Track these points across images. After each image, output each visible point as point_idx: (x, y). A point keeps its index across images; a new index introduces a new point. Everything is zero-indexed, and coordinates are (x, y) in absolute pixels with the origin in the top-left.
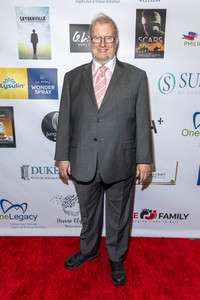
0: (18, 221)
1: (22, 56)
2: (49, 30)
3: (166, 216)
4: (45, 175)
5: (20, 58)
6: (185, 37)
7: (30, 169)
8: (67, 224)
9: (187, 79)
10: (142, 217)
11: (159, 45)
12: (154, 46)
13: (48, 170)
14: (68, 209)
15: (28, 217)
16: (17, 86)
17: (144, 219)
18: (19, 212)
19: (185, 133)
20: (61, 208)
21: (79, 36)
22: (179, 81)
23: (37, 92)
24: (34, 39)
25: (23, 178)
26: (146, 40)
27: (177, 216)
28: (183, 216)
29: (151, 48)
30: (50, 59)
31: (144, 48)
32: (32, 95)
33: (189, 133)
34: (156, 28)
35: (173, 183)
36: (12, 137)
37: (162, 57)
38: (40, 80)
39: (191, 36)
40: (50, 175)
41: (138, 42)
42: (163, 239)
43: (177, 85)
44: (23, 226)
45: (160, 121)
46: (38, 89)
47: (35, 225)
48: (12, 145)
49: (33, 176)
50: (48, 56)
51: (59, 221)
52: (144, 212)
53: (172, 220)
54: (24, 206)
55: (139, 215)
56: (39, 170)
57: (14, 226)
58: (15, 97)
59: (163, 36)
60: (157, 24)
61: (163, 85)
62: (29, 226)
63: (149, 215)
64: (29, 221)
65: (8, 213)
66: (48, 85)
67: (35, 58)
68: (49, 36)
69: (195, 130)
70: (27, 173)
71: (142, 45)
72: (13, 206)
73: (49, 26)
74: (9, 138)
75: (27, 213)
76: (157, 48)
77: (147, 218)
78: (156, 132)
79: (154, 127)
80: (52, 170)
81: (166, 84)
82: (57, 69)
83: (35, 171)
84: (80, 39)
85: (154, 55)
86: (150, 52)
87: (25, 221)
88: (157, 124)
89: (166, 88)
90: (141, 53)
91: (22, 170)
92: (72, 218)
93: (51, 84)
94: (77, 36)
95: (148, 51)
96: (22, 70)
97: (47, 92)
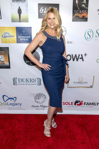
1: (13, 21)
2: (27, 7)
3: (88, 104)
4: (26, 83)
5: (12, 22)
7: (17, 80)
8: (37, 108)
10: (75, 104)
11: (85, 15)
13: (27, 80)
14: (37, 100)
15: (17, 104)
16: (11, 36)
18: (12, 102)
19: (98, 61)
20: (34, 100)
21: (43, 10)
23: (21, 40)
25: (14, 84)
26: (78, 12)
27: (93, 104)
28: (96, 104)
29: (81, 16)
30: (28, 22)
32: (18, 41)
34: (83, 5)
35: (91, 87)
36: (8, 63)
40: (28, 83)
41: (74, 13)
43: (94, 36)
44: (14, 109)
46: (22, 38)
47: (20, 109)
48: (9, 67)
49: (19, 83)
50: (26, 21)
51: (33, 106)
52: (77, 102)
53: (91, 106)
54: (15, 99)
55: (74, 103)
56: (22, 80)
57: (10, 109)
58: (10, 42)
60: (84, 4)
62: (17, 109)
63: (79, 104)
65: (6, 102)
66: (26, 35)
67: (20, 21)
68: (27, 10)
71: (76, 15)
72: (9, 99)
73: (27, 5)
74: (7, 63)
75: (16, 102)
76: (84, 16)
77: (78, 105)
78: (83, 61)
79: (82, 58)
80: (29, 80)
81: (89, 35)
82: (31, 27)
83: (20, 81)
84: (44, 11)
85: (82, 20)
86: (80, 18)
87: (15, 106)
88: (84, 56)
89: (89, 37)
90: (76, 19)
91: (14, 80)
92: (39, 105)
93: (28, 35)
94: (42, 9)
95: (79, 18)
96: (13, 28)
97: (26, 40)
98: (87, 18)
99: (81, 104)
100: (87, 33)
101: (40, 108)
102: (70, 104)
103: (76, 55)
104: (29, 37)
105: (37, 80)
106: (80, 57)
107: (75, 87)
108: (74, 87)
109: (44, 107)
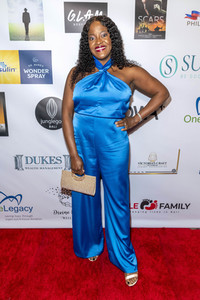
0: (13, 213)
1: (13, 37)
2: (42, 9)
3: (167, 206)
4: (40, 165)
5: (11, 39)
6: (188, 16)
7: (24, 159)
8: (65, 215)
9: (189, 61)
10: (142, 208)
11: (160, 25)
12: (155, 25)
13: (43, 160)
15: (23, 209)
16: (8, 70)
17: (145, 210)
18: (14, 204)
19: (188, 119)
20: (58, 199)
21: (74, 15)
22: (181, 64)
23: (30, 77)
24: (26, 18)
25: (17, 168)
27: (179, 206)
28: (184, 206)
29: (152, 28)
30: (44, 40)
31: (144, 28)
32: (24, 80)
33: (191, 119)
34: (157, 6)
35: (174, 172)
36: (4, 125)
37: (164, 38)
39: (194, 16)
40: (45, 165)
41: (137, 21)
42: (163, 230)
43: (179, 68)
44: (18, 218)
45: (161, 107)
46: (31, 73)
47: (31, 218)
49: (27, 166)
50: (41, 37)
51: (56, 212)
52: (145, 203)
53: (174, 210)
54: (19, 198)
55: (139, 206)
56: (34, 160)
57: (8, 218)
59: (165, 15)
60: (158, 2)
61: (165, 68)
62: (24, 218)
63: (149, 206)
64: (24, 213)
65: (2, 205)
66: (41, 68)
67: (27, 39)
68: (42, 15)
69: (198, 116)
70: (21, 163)
71: (142, 25)
72: (7, 198)
73: (42, 5)
75: (23, 205)
76: (157, 29)
77: (147, 208)
78: (157, 119)
79: (155, 114)
80: (48, 160)
81: (168, 67)
82: (50, 52)
83: (29, 161)
84: (75, 18)
85: (154, 36)
86: (151, 32)
87: (20, 213)
88: (158, 110)
89: (168, 71)
90: (141, 33)
91: (16, 160)
92: (69, 209)
93: (45, 68)
94: (72, 14)
95: (149, 32)
96: (13, 52)
97: (40, 76)
99: (153, 207)
100: (164, 63)
101: (70, 215)
102: (132, 206)
104: (47, 71)
105: (63, 159)
107: (143, 173)
108: (139, 173)
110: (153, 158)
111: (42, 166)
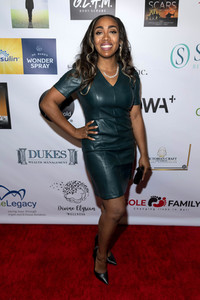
0: (16, 208)
1: (16, 24)
3: (176, 203)
5: (14, 27)
7: (27, 153)
8: (69, 211)
10: (150, 204)
12: (167, 12)
13: (47, 154)
14: (69, 196)
15: (26, 204)
16: (10, 59)
17: (153, 207)
18: (17, 198)
20: (62, 195)
21: (80, 1)
22: (194, 53)
23: (33, 66)
25: (20, 162)
27: (188, 204)
28: (194, 204)
29: (163, 14)
30: (48, 27)
31: (155, 15)
32: (27, 70)
35: (184, 168)
36: (6, 117)
38: (37, 52)
40: (49, 159)
41: (148, 7)
43: (191, 58)
44: (22, 214)
45: (171, 99)
46: (35, 63)
47: (34, 213)
49: (31, 160)
50: (45, 25)
51: (60, 208)
52: (153, 199)
53: (183, 207)
54: (22, 193)
55: (147, 203)
56: (37, 154)
57: (11, 213)
58: (8, 72)
61: (176, 58)
62: (28, 213)
63: (157, 203)
64: (28, 208)
65: (4, 200)
66: (45, 57)
67: (30, 26)
70: (24, 156)
71: (153, 11)
72: (10, 192)
75: (26, 200)
78: (167, 111)
79: (165, 106)
80: (52, 154)
81: (179, 57)
82: (54, 40)
84: (82, 4)
85: (165, 23)
86: (162, 19)
87: (23, 208)
88: (168, 102)
89: (179, 61)
90: (151, 20)
91: (19, 154)
92: (74, 205)
93: (49, 57)
95: (160, 19)
96: (16, 40)
97: (44, 66)
98: (176, 20)
99: (162, 204)
100: (175, 53)
101: (75, 211)
102: (139, 203)
103: (151, 101)
104: (51, 61)
105: (68, 153)
106: (161, 103)
109: (84, 209)
110: (162, 153)
111: (46, 160)
